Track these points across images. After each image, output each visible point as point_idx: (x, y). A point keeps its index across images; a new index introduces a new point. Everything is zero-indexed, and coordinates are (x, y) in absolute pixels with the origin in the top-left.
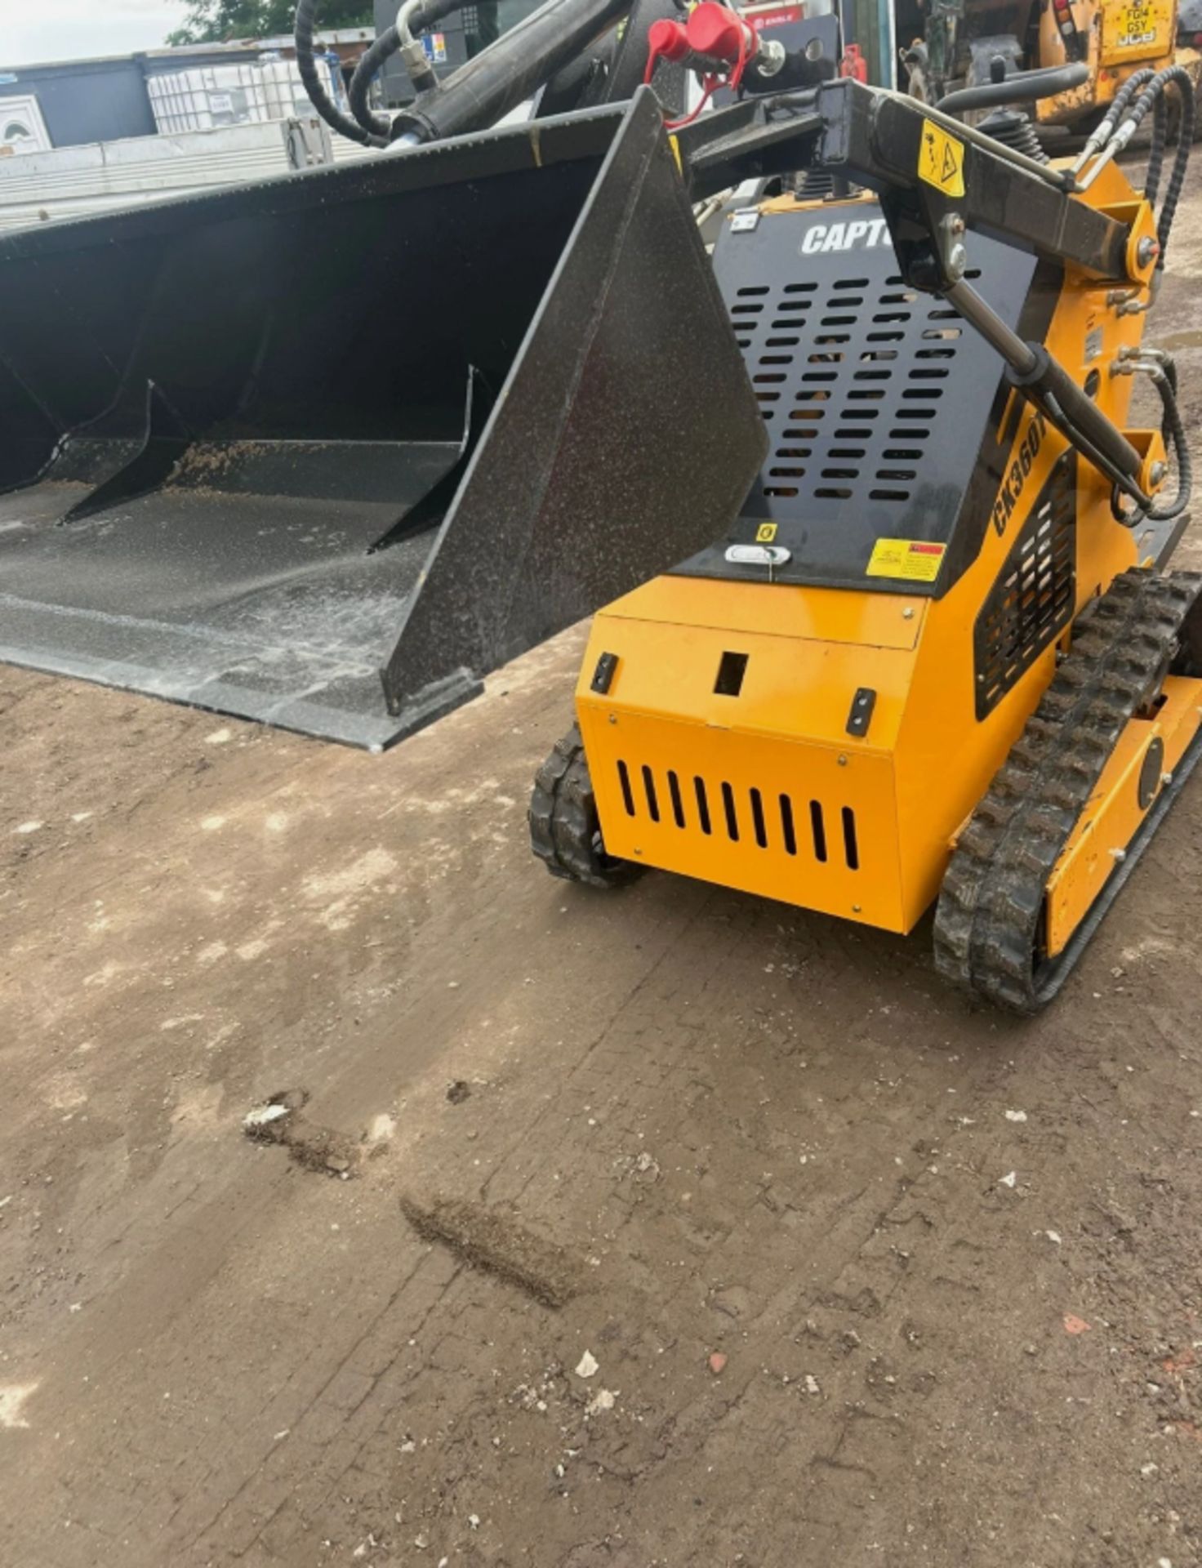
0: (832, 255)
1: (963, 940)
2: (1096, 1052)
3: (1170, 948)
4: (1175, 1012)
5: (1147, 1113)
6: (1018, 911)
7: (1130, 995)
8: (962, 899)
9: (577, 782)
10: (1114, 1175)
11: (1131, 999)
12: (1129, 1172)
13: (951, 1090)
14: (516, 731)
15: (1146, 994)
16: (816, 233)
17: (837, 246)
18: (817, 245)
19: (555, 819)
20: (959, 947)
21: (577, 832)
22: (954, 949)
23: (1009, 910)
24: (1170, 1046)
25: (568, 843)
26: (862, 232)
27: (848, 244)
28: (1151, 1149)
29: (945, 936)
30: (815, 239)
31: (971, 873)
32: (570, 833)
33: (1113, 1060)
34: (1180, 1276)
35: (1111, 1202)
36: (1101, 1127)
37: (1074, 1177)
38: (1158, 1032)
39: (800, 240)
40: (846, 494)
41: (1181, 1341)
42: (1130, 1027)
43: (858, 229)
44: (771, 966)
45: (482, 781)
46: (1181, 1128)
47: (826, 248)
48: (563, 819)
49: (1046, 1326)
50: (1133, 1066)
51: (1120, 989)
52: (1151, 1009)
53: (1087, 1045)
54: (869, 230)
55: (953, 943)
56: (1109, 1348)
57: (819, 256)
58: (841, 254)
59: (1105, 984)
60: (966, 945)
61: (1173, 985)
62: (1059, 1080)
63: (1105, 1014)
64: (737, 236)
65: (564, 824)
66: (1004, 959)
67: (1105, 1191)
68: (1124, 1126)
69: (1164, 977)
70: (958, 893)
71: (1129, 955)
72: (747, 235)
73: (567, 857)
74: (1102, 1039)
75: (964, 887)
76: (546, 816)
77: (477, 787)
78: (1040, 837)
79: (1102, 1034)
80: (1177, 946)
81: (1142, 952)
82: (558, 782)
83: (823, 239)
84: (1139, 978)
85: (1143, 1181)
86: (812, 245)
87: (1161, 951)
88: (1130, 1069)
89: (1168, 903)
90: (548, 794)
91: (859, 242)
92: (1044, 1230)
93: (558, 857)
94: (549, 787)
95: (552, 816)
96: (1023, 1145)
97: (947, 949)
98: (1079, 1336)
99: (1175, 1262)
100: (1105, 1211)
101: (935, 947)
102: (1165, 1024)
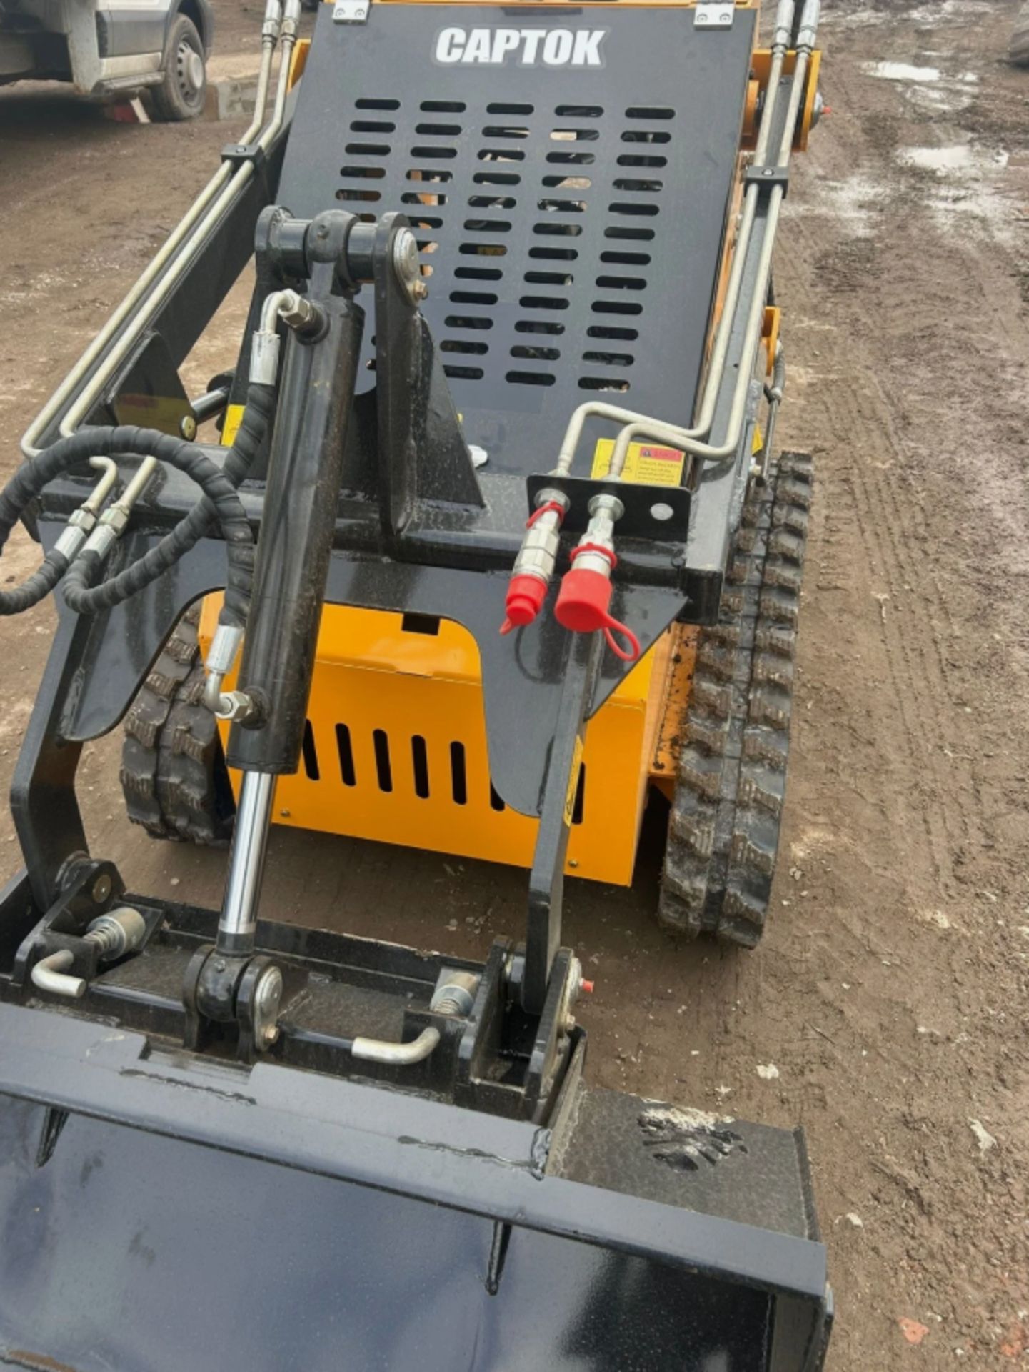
0: (476, 68)
1: (700, 891)
2: (808, 971)
3: (831, 838)
4: (859, 909)
5: (880, 1037)
6: (762, 856)
7: (815, 898)
8: (697, 846)
9: (189, 730)
10: (879, 1121)
11: (817, 902)
12: (891, 1115)
13: (694, 1053)
14: (39, 629)
15: (828, 894)
16: (453, 37)
17: (483, 57)
18: (456, 54)
19: (162, 779)
20: (695, 897)
21: (195, 794)
22: (690, 899)
23: (752, 855)
24: (872, 953)
25: (183, 807)
26: (514, 44)
27: (498, 58)
28: (899, 1081)
29: (680, 888)
30: (452, 45)
31: (700, 814)
32: (187, 795)
33: (827, 978)
34: (976, 1230)
35: (888, 1157)
36: (846, 1064)
37: (846, 1136)
38: (854, 937)
39: (432, 43)
40: (547, 380)
41: (1008, 1315)
42: (828, 936)
43: (508, 40)
44: (454, 922)
45: (11, 704)
46: (916, 1049)
47: (468, 58)
48: (174, 779)
49: (889, 1343)
50: (848, 983)
51: (805, 893)
52: (839, 910)
53: (798, 965)
54: (523, 41)
55: (687, 894)
56: (954, 1350)
57: (459, 67)
58: (489, 69)
59: (789, 888)
60: (703, 896)
61: (846, 879)
62: (788, 1014)
63: (801, 925)
64: (341, 28)
65: (178, 786)
66: (747, 909)
67: (878, 1145)
68: (865, 1058)
69: (837, 872)
70: (692, 840)
71: (799, 851)
72: (355, 29)
73: (181, 823)
74: (809, 955)
75: (697, 831)
76: (148, 776)
77: (7, 712)
78: (763, 766)
79: (806, 950)
80: (835, 834)
81: (808, 847)
82: (160, 731)
83: (463, 46)
84: (816, 878)
85: (906, 1123)
86: (449, 53)
87: (824, 843)
88: (845, 986)
89: (807, 784)
90: (147, 750)
91: (513, 56)
92: (843, 1214)
93: (164, 822)
94: (149, 740)
95: (155, 776)
96: (786, 1106)
97: (680, 899)
98: (921, 1344)
99: (967, 1216)
100: (887, 1171)
101: (662, 896)
102: (857, 928)
